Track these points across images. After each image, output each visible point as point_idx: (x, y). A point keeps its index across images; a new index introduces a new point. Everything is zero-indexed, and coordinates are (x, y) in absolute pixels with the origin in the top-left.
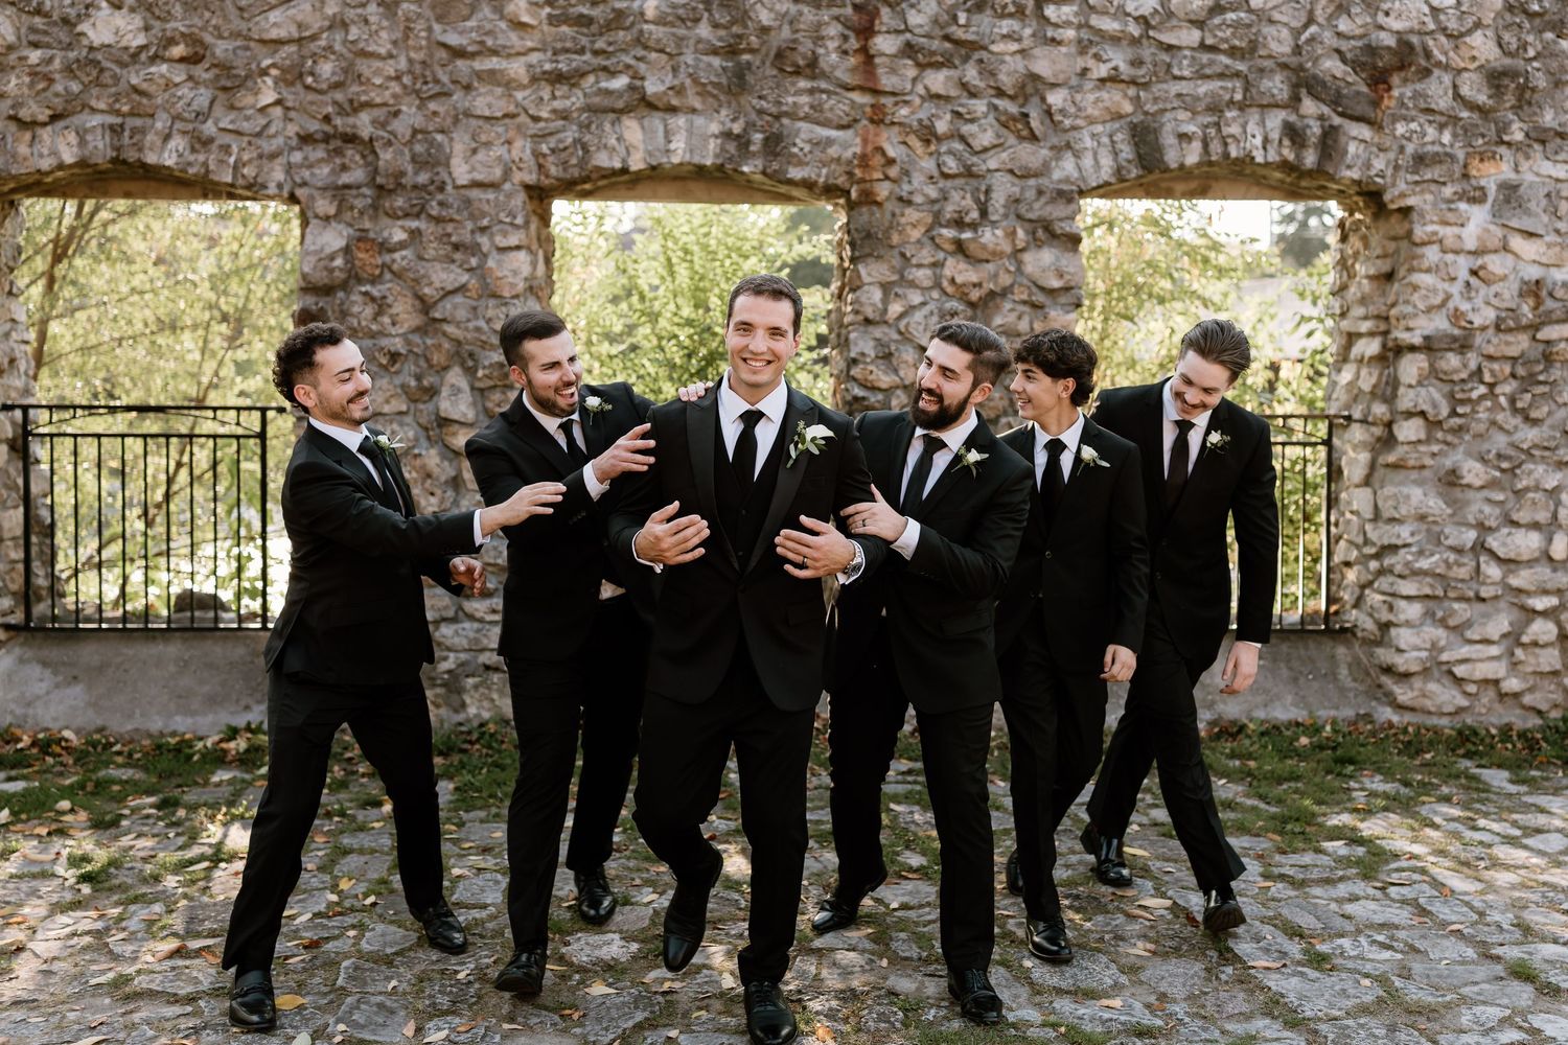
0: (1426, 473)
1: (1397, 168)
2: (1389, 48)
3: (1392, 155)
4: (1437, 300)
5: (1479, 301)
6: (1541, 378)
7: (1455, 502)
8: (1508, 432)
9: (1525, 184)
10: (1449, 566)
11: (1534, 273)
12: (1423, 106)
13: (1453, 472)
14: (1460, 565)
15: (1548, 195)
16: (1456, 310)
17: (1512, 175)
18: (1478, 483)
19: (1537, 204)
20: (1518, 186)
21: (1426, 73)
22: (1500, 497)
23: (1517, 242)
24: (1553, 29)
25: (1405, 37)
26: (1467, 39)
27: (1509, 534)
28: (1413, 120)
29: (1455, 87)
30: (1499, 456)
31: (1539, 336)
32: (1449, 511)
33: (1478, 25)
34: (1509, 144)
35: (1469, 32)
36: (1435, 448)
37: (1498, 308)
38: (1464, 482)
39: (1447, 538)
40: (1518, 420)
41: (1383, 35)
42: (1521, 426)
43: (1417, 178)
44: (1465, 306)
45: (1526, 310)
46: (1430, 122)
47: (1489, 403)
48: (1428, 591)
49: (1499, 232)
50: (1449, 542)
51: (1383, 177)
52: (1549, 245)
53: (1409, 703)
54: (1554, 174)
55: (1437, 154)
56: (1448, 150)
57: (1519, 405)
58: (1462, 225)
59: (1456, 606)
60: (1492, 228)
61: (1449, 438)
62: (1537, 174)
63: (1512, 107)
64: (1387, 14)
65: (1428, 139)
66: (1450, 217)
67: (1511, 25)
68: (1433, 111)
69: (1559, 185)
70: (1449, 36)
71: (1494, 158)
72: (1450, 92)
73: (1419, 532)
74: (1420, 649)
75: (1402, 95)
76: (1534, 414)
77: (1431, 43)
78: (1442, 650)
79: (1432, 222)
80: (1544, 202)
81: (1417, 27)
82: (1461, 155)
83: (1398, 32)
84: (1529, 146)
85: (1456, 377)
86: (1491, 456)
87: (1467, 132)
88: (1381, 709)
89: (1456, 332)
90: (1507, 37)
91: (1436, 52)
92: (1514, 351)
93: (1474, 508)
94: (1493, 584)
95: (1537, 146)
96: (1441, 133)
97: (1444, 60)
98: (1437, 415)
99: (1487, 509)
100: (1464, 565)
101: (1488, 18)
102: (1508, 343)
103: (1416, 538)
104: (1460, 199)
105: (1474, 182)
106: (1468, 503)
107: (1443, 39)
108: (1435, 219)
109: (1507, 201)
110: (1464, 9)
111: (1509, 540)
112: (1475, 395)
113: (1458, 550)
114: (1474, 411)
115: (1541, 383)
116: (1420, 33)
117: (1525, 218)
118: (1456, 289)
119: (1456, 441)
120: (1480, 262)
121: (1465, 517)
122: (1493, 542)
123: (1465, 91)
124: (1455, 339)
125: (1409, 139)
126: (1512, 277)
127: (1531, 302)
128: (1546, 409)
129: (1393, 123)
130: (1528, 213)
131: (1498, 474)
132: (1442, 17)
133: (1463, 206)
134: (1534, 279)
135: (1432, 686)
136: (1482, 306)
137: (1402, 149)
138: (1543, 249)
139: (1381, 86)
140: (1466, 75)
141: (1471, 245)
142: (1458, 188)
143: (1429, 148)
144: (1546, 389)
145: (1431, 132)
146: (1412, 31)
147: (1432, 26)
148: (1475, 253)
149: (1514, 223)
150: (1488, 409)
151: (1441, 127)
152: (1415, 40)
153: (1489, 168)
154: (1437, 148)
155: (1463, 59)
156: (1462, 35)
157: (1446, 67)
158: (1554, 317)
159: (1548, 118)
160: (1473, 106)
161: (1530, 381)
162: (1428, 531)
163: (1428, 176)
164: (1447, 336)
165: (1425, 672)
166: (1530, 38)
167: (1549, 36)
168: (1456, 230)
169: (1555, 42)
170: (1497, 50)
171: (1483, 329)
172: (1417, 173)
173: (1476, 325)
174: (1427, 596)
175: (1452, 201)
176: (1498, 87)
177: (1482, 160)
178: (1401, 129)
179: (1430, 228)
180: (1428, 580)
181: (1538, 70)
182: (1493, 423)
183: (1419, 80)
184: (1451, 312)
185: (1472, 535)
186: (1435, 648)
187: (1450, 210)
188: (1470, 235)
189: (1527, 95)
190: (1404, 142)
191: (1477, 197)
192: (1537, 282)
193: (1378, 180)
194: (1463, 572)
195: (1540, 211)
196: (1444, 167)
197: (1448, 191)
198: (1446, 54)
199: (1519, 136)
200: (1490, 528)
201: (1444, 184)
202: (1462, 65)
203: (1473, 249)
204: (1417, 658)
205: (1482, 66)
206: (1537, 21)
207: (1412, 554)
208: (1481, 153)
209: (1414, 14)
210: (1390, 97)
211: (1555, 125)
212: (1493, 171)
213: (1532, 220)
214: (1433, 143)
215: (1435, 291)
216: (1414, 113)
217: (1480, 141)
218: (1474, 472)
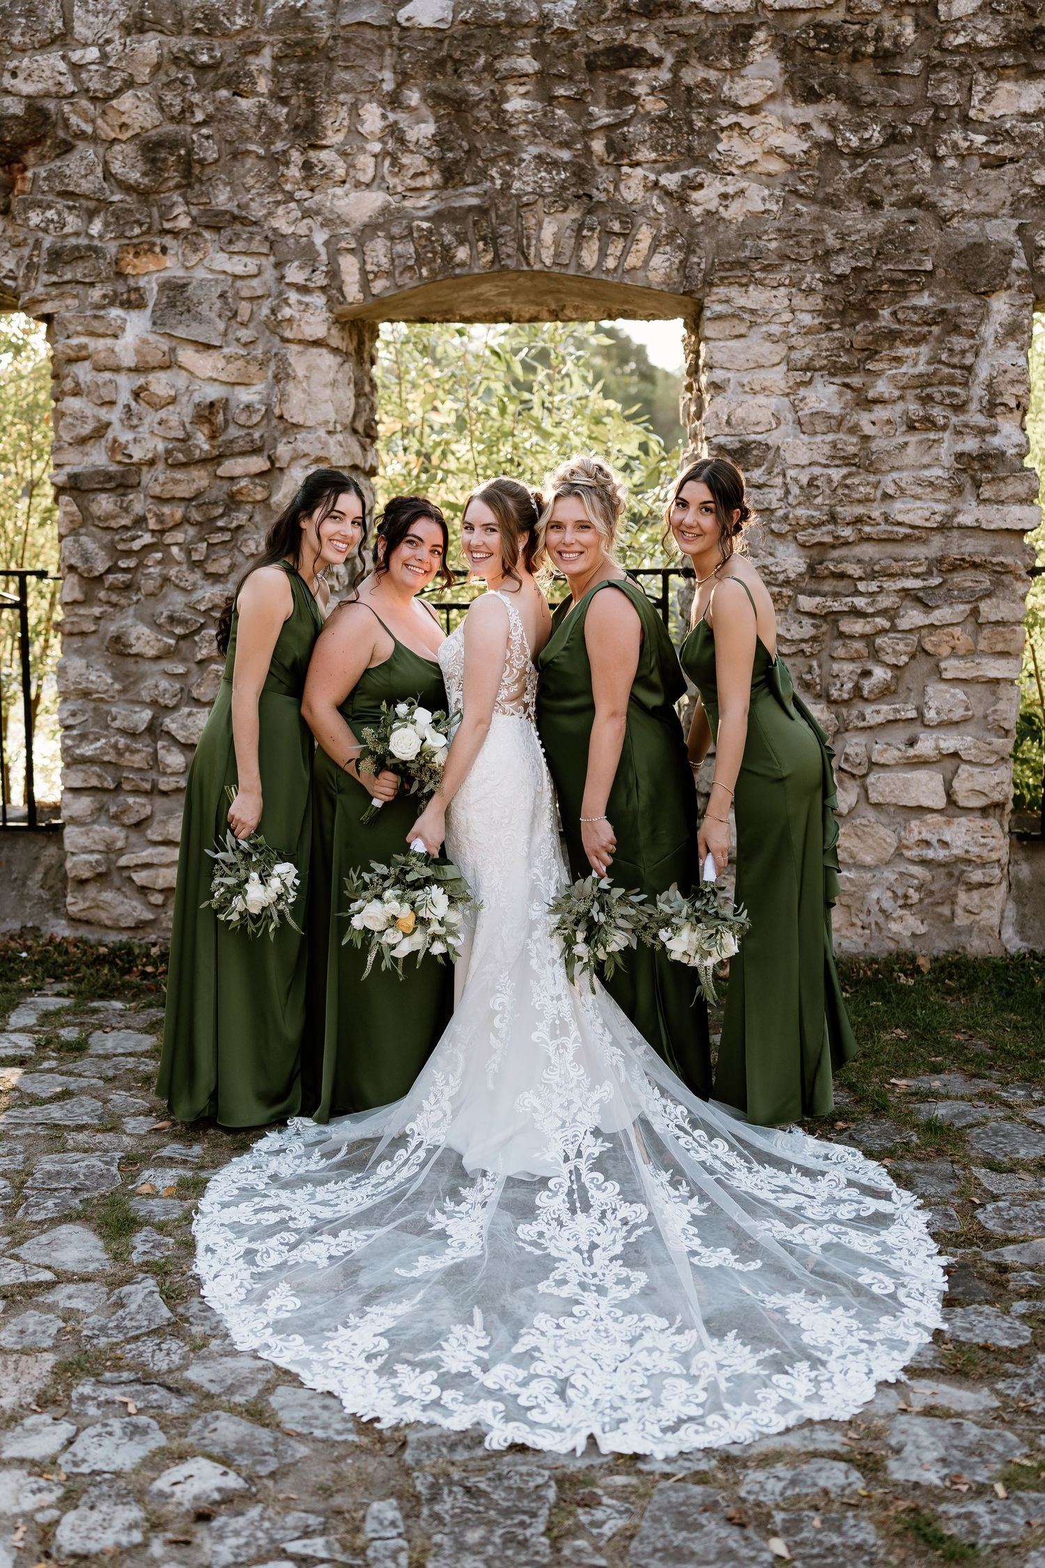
0: (92, 641)
1: (31, 267)
2: (15, 117)
3: (26, 251)
4: (86, 430)
5: (144, 430)
6: (220, 523)
7: (127, 675)
8: (184, 590)
9: (194, 283)
10: (120, 754)
11: (213, 393)
12: (59, 188)
13: (117, 639)
14: (134, 752)
15: (222, 296)
16: (115, 441)
17: (180, 273)
18: (151, 652)
19: (210, 308)
20: (185, 285)
21: (66, 148)
22: (180, 669)
23: (187, 356)
24: (227, 85)
25: (40, 103)
26: (114, 102)
27: (190, 714)
28: (49, 207)
29: (106, 163)
30: (172, 619)
31: (221, 471)
32: (117, 686)
33: (129, 84)
34: (175, 233)
35: (118, 92)
36: (97, 611)
37: (165, 438)
38: (134, 650)
39: (114, 719)
40: (197, 576)
41: (8, 101)
42: (200, 582)
43: (54, 279)
44: (126, 436)
45: (202, 442)
46: (70, 208)
47: (159, 555)
48: (94, 782)
49: (165, 345)
50: (117, 724)
51: (15, 279)
52: (229, 359)
53: (83, 915)
54: (229, 268)
55: (77, 248)
56: (96, 243)
57: (195, 557)
58: (116, 336)
59: (131, 800)
60: (152, 338)
61: (114, 598)
62: (212, 271)
63: (178, 187)
64: (14, 75)
65: (68, 230)
66: (98, 326)
67: (174, 81)
68: (73, 193)
69: (239, 284)
70: (94, 99)
71: (151, 250)
72: (99, 171)
73: (83, 712)
74: (92, 852)
75: (36, 177)
76: (212, 568)
77: (67, 108)
78: (121, 852)
79: (78, 334)
80: (218, 305)
81: (53, 89)
82: (112, 248)
83: (28, 97)
84: (197, 234)
85: (113, 524)
86: (162, 620)
87: (120, 219)
88: (53, 921)
89: (113, 468)
90: (168, 97)
91: (74, 120)
92: (183, 491)
93: (150, 682)
94: (173, 774)
95: (207, 235)
96: (90, 222)
97: (89, 129)
98: (90, 570)
99: (164, 684)
100: (139, 751)
101: (143, 75)
102: (176, 482)
103: (80, 719)
104: (112, 304)
105: (131, 282)
106: (142, 677)
107: (85, 103)
108: (79, 328)
109: (172, 304)
110: (110, 64)
111: (189, 722)
112: (136, 545)
113: (132, 734)
114: (141, 565)
115: (221, 529)
116: (58, 97)
117: (194, 324)
118: (115, 415)
119: (123, 601)
120: (141, 381)
121: (138, 693)
122: (171, 724)
123: (116, 167)
124: (109, 477)
125: (46, 231)
126: (185, 399)
127: (206, 429)
128: (227, 562)
129: (25, 212)
130: (199, 318)
131: (172, 642)
132: (84, 76)
133: (115, 312)
134: (208, 400)
135: (108, 896)
136: (147, 436)
137: (37, 244)
138: (221, 364)
139: (16, 166)
140: (117, 148)
141: (129, 360)
142: (108, 289)
143: (73, 241)
144: (226, 537)
145: (73, 222)
146: (47, 95)
147: (71, 88)
148: (136, 370)
149: (180, 332)
150: (159, 562)
151: (91, 215)
152: (51, 105)
153: (147, 264)
154: (83, 241)
155: (112, 127)
156: (108, 98)
157: (94, 139)
158: (237, 449)
159: (222, 198)
160: (128, 188)
161: (208, 525)
162: (95, 709)
163: (68, 277)
164: (97, 473)
165: (101, 878)
166: (196, 98)
167: (224, 93)
168: (109, 342)
169: (229, 100)
170: (157, 114)
171: (152, 463)
172: (54, 273)
173: (135, 460)
174: (93, 789)
175: (103, 307)
176: (153, 161)
177: (137, 254)
178: (35, 218)
179: (75, 341)
180: (96, 769)
181: (208, 137)
182: (166, 579)
183: (58, 156)
184: (109, 444)
185: (147, 714)
186: (110, 850)
187: (95, 317)
188: (126, 347)
189: (197, 170)
190: (41, 234)
191: (133, 301)
192: (212, 404)
193: (8, 282)
194: (138, 760)
195: (213, 315)
196: (89, 264)
197: (96, 294)
198: (93, 121)
199: (184, 223)
200: (166, 707)
201: (92, 284)
202: (113, 135)
203: (132, 365)
204: (86, 862)
205: (137, 135)
206: (210, 76)
207: (73, 738)
208: (135, 246)
209: (48, 73)
210: (24, 179)
211: (232, 207)
212: (152, 267)
213: (204, 327)
214: (77, 234)
215: (83, 418)
216: (50, 197)
217: (137, 231)
218: (143, 638)
